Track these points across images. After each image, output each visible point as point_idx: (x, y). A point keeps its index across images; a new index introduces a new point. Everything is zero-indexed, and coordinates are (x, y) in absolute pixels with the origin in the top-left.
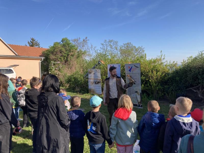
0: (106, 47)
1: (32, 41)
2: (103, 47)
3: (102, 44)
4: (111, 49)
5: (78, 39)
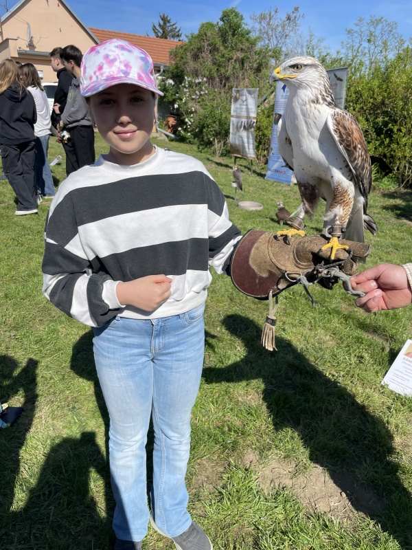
1: (162, 23)
2: (350, 41)
3: (349, 32)
5: (273, 13)
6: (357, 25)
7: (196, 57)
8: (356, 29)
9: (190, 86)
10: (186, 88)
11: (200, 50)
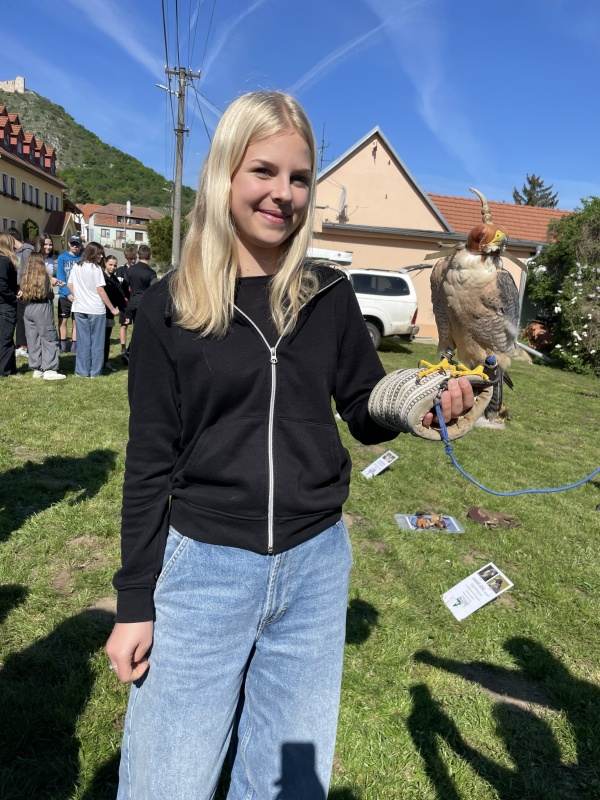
1: (528, 187)
10: (578, 281)
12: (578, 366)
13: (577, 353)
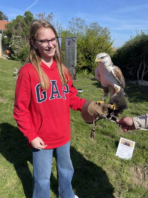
0: (73, 25)
2: (70, 25)
3: (70, 22)
4: (78, 28)
5: (43, 14)
6: (72, 20)
7: (16, 28)
8: (72, 21)
9: (15, 39)
10: (13, 40)
11: (17, 25)
12: (17, 59)
13: (16, 56)
